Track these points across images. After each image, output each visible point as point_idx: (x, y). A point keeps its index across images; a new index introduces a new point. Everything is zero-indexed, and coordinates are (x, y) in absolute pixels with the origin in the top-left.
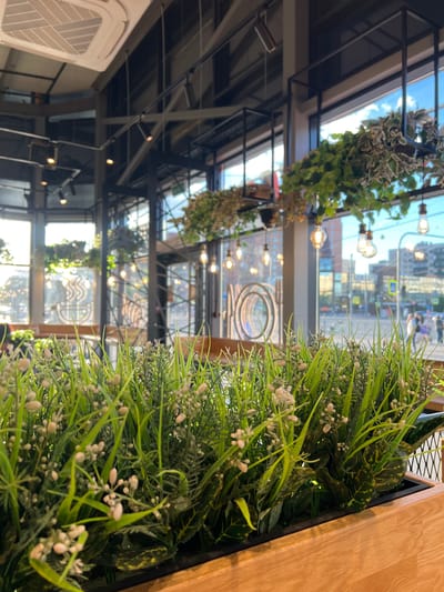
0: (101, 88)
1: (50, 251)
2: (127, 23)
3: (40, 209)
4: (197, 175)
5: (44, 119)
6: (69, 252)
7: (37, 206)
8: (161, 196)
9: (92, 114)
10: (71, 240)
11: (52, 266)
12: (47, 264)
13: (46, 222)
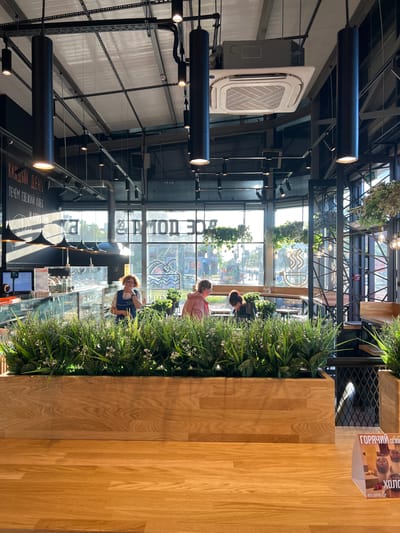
0: (314, 97)
1: (277, 231)
2: (302, 85)
3: (270, 200)
4: (381, 167)
5: (272, 130)
6: (289, 231)
7: (268, 197)
8: (359, 182)
9: (308, 118)
10: (292, 221)
11: (279, 243)
12: (275, 241)
13: (275, 209)
